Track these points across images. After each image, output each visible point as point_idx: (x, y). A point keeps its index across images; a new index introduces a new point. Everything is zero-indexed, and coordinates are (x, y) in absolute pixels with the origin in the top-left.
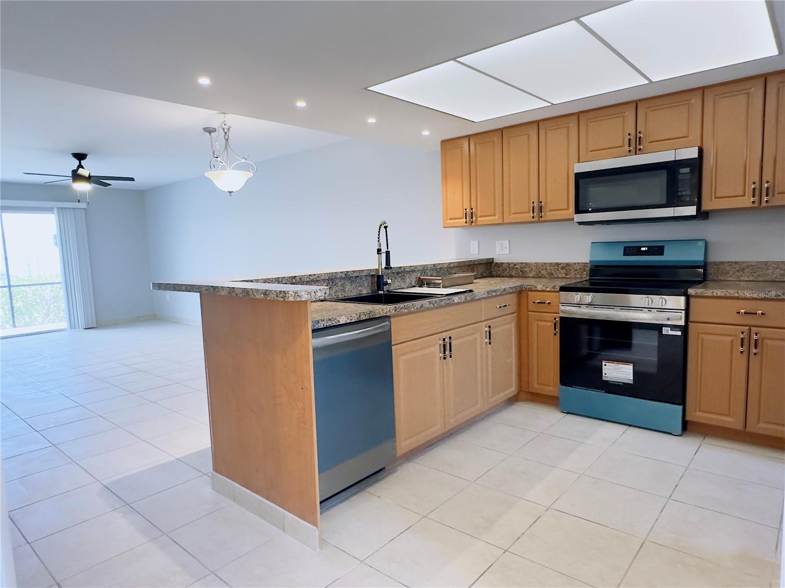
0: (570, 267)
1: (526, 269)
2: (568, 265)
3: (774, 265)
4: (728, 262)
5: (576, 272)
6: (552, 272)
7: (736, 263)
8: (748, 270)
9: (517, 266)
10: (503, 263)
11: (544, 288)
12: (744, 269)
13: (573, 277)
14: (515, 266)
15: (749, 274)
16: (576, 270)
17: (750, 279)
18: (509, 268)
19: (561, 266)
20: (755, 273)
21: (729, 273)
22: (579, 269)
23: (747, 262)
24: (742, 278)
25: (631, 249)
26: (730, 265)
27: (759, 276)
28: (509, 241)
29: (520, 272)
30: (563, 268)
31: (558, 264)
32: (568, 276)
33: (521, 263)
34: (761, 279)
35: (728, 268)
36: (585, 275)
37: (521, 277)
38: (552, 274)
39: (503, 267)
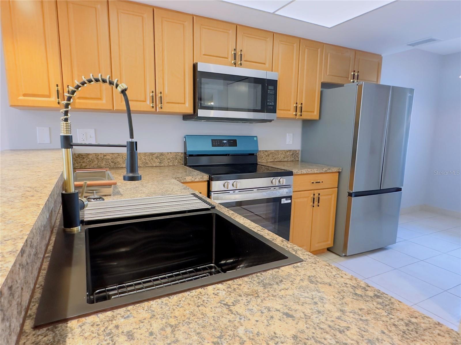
0: (164, 157)
1: (119, 160)
2: (162, 154)
3: (281, 152)
4: (263, 151)
5: (169, 161)
6: (147, 162)
7: (266, 151)
8: (271, 155)
9: (108, 157)
10: (88, 154)
11: (193, 179)
12: (269, 155)
13: (166, 165)
14: (105, 157)
15: (271, 157)
16: (169, 159)
17: (272, 160)
18: (98, 159)
19: (156, 155)
20: (274, 157)
21: (263, 158)
22: (172, 158)
23: (270, 150)
24: (268, 160)
25: (217, 142)
26: (263, 153)
27: (275, 159)
28: (95, 129)
29: (111, 163)
30: (157, 158)
31: (152, 154)
32: (162, 165)
33: (113, 154)
34: (276, 160)
35: (263, 154)
36: (176, 163)
37: (113, 168)
38: (147, 163)
39: (89, 158)
